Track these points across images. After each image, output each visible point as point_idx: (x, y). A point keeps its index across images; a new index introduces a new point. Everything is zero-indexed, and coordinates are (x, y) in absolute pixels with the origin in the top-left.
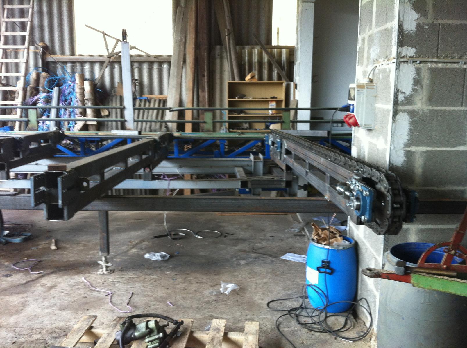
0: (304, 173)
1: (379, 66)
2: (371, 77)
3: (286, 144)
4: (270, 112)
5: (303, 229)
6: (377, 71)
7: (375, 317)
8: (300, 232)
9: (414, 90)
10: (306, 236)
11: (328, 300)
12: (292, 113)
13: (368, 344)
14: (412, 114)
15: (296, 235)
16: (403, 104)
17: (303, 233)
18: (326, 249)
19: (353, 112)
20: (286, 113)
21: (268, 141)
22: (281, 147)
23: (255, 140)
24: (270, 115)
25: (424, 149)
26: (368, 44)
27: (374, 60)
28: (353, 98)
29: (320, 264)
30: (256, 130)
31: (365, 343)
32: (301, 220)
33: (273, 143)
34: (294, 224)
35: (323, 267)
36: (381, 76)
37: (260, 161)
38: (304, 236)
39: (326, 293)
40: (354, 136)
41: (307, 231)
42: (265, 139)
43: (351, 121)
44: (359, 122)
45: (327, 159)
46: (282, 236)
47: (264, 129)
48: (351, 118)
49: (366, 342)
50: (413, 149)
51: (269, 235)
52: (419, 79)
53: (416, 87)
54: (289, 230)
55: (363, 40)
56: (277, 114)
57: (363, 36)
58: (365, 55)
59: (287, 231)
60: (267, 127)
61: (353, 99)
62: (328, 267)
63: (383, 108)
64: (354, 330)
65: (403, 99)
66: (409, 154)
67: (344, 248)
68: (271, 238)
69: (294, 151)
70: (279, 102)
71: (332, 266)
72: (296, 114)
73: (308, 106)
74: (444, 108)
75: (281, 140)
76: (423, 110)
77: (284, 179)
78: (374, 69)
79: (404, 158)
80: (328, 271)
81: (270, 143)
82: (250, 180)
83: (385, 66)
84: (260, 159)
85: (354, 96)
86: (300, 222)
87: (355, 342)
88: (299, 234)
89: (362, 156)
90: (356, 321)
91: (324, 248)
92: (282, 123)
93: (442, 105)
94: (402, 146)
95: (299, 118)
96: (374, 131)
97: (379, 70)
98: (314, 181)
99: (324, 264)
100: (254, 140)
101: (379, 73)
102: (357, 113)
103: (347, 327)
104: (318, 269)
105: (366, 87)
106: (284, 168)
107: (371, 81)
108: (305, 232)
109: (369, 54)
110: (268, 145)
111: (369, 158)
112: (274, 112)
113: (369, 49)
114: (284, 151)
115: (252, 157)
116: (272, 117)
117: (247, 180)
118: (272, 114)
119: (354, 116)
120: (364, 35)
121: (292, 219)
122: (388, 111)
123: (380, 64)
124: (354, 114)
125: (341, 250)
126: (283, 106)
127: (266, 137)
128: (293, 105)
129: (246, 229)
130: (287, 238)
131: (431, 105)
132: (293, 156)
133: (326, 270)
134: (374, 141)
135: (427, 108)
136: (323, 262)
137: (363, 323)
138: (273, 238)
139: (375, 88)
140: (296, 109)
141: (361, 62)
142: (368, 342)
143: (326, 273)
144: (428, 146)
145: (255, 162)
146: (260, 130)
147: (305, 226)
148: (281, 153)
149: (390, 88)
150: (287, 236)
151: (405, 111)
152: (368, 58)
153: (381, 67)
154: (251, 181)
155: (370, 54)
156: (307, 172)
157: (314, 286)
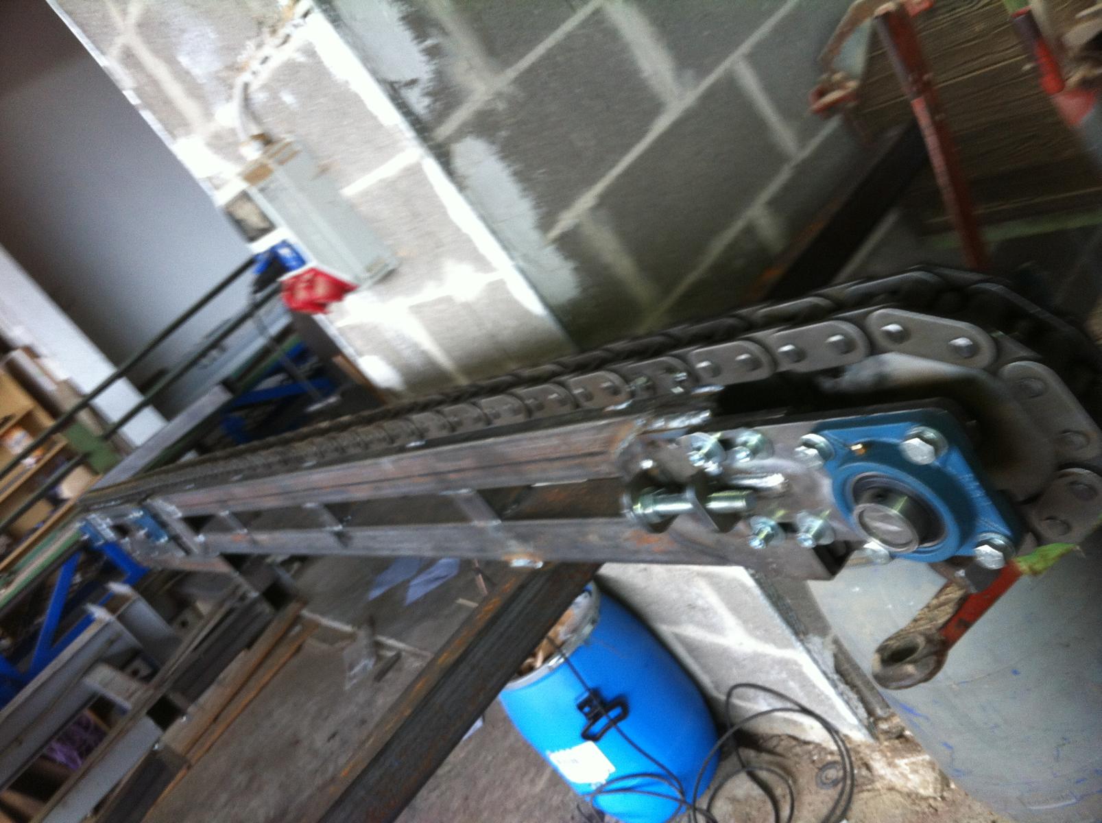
0: (332, 541)
1: (254, 73)
2: (256, 130)
3: (171, 508)
4: (29, 461)
5: (378, 645)
6: (259, 97)
7: (832, 707)
8: (379, 658)
9: (433, 53)
10: (404, 654)
11: (676, 778)
12: (84, 416)
13: (878, 785)
14: (483, 125)
15: (380, 676)
16: (441, 115)
17: (390, 654)
18: (560, 666)
19: (301, 261)
20: (72, 431)
21: (97, 535)
22: (163, 525)
23: (63, 563)
24: (35, 467)
25: (587, 200)
26: (157, 52)
27: (218, 78)
28: (262, 225)
29: (580, 721)
30: (35, 530)
31: (869, 791)
32: (348, 628)
33: (122, 530)
34: (345, 653)
35: (593, 718)
36: (288, 98)
37: (131, 604)
38: (398, 657)
39: (653, 768)
40: (339, 329)
41: (391, 642)
42: (86, 537)
43: (321, 290)
44: (345, 277)
45: (403, 449)
46: (353, 708)
47: (54, 511)
48: (311, 285)
49: (869, 787)
50: (567, 220)
51: (320, 740)
52: (416, 11)
53: (429, 42)
54: (351, 679)
55: (129, 58)
56: (49, 450)
57: (115, 51)
58: (175, 90)
59: (348, 686)
60: (56, 501)
61: (269, 228)
62: (607, 706)
63: (381, 181)
64: (802, 781)
65: (427, 101)
66: (569, 245)
67: (593, 622)
68: (336, 742)
69: (224, 508)
70: (27, 422)
71: (609, 693)
72: (97, 414)
73: (104, 370)
74: (540, 50)
75: (144, 508)
76: (499, 95)
77: (254, 594)
78: (247, 101)
79: (570, 265)
80: (613, 713)
81: (110, 535)
82: (167, 686)
83: (279, 56)
84: (123, 599)
85: (264, 217)
86: (351, 637)
87: (850, 814)
88: (380, 665)
89: (416, 362)
90: (771, 752)
91: (553, 671)
92: (84, 460)
93: (531, 44)
94: (534, 236)
95: (115, 415)
96: (405, 269)
97: (265, 87)
98: (401, 542)
99: (587, 709)
100: (58, 567)
101: (275, 96)
102: (318, 255)
103: (780, 790)
104: (587, 736)
105: (271, 164)
106: (223, 568)
107: (266, 140)
108: (390, 648)
109: (183, 75)
110: (110, 545)
111: (448, 351)
112: (37, 453)
113: (171, 62)
114: (181, 529)
115: (99, 613)
116: (46, 469)
117: (159, 696)
118: (37, 462)
119: (316, 273)
120: (120, 41)
121: (325, 647)
122: (414, 171)
123: (255, 65)
124: (312, 263)
125: (593, 633)
126: (47, 422)
127: (82, 531)
128: (68, 403)
129: (251, 780)
130: (370, 703)
131: (507, 64)
132: (233, 523)
133: (608, 717)
134: (430, 292)
135: (505, 80)
136: (581, 707)
137: (794, 743)
138: (337, 738)
139: (298, 147)
140: (86, 402)
141: (177, 123)
142: (872, 781)
143: (614, 722)
144: (590, 182)
145: (121, 618)
146: (44, 522)
147: (374, 633)
148: (175, 539)
149: (356, 100)
150: (361, 697)
151: (460, 134)
152: (194, 89)
153: (265, 72)
154: (175, 687)
155: (188, 73)
156: (339, 535)
157: (610, 782)
